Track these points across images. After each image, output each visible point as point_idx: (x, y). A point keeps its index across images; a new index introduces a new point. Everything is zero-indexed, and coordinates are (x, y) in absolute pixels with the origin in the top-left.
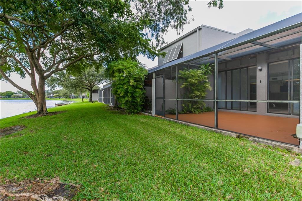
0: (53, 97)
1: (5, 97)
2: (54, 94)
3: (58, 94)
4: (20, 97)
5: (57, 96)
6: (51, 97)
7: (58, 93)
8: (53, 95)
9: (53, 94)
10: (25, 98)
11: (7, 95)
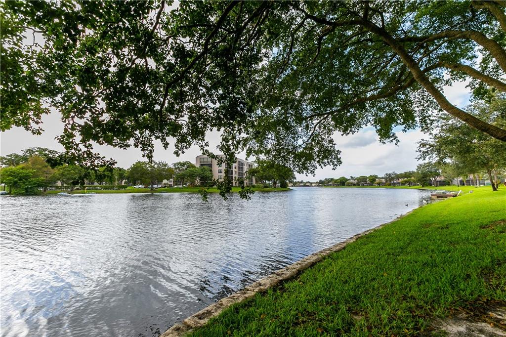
0: (399, 183)
1: (338, 185)
2: (400, 179)
3: (405, 179)
4: (354, 185)
5: (406, 182)
6: (394, 184)
7: (406, 177)
8: (398, 181)
9: (398, 179)
10: (359, 185)
11: (341, 182)
